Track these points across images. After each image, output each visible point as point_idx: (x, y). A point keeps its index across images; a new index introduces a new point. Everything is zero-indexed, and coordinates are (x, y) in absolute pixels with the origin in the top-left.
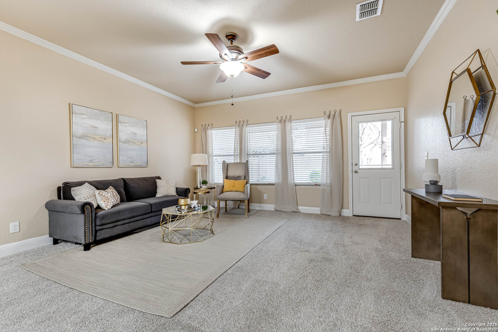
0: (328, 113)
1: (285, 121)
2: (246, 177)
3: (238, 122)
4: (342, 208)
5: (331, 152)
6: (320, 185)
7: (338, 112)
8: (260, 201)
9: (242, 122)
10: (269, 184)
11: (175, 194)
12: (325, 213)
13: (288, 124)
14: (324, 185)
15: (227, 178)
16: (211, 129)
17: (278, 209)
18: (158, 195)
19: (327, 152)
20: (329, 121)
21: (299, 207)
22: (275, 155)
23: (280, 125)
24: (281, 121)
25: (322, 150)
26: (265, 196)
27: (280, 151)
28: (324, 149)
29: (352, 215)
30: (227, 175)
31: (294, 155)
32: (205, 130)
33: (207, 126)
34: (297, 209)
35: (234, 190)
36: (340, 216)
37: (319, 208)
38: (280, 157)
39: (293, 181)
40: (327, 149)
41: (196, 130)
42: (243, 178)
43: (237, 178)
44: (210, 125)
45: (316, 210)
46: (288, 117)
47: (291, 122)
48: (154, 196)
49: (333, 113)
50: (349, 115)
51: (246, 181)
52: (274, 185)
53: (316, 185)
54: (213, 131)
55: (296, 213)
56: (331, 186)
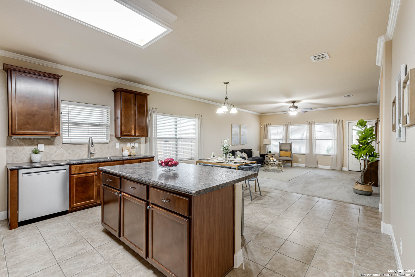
0: (335, 121)
1: (311, 124)
2: (291, 150)
3: (285, 123)
4: (343, 167)
5: (337, 139)
6: (330, 155)
7: (341, 120)
8: (297, 162)
9: (287, 123)
10: (302, 154)
11: (259, 156)
12: (333, 169)
13: (313, 126)
14: (333, 155)
15: (281, 150)
16: (270, 126)
17: (307, 166)
18: (253, 157)
19: (335, 139)
20: (336, 125)
21: (319, 166)
22: (305, 140)
23: (308, 126)
24: (309, 124)
25: (332, 138)
26: (300, 160)
27: (308, 138)
28: (333, 138)
29: (348, 170)
30: (281, 149)
31: (316, 140)
32: (266, 126)
33: (268, 125)
34: (318, 166)
35: (286, 156)
36: (341, 170)
37: (330, 166)
38: (308, 141)
39: (315, 153)
40: (335, 138)
41: (262, 127)
42: (289, 150)
43: (286, 151)
44: (269, 124)
45: (329, 167)
46: (313, 122)
47: (315, 124)
48: (252, 157)
49: (338, 121)
50: (347, 122)
51: (291, 152)
52: (305, 154)
53: (329, 155)
54: (271, 127)
55: (317, 168)
56: (337, 156)
